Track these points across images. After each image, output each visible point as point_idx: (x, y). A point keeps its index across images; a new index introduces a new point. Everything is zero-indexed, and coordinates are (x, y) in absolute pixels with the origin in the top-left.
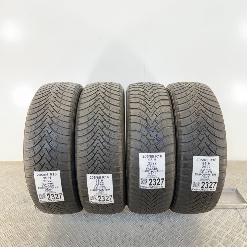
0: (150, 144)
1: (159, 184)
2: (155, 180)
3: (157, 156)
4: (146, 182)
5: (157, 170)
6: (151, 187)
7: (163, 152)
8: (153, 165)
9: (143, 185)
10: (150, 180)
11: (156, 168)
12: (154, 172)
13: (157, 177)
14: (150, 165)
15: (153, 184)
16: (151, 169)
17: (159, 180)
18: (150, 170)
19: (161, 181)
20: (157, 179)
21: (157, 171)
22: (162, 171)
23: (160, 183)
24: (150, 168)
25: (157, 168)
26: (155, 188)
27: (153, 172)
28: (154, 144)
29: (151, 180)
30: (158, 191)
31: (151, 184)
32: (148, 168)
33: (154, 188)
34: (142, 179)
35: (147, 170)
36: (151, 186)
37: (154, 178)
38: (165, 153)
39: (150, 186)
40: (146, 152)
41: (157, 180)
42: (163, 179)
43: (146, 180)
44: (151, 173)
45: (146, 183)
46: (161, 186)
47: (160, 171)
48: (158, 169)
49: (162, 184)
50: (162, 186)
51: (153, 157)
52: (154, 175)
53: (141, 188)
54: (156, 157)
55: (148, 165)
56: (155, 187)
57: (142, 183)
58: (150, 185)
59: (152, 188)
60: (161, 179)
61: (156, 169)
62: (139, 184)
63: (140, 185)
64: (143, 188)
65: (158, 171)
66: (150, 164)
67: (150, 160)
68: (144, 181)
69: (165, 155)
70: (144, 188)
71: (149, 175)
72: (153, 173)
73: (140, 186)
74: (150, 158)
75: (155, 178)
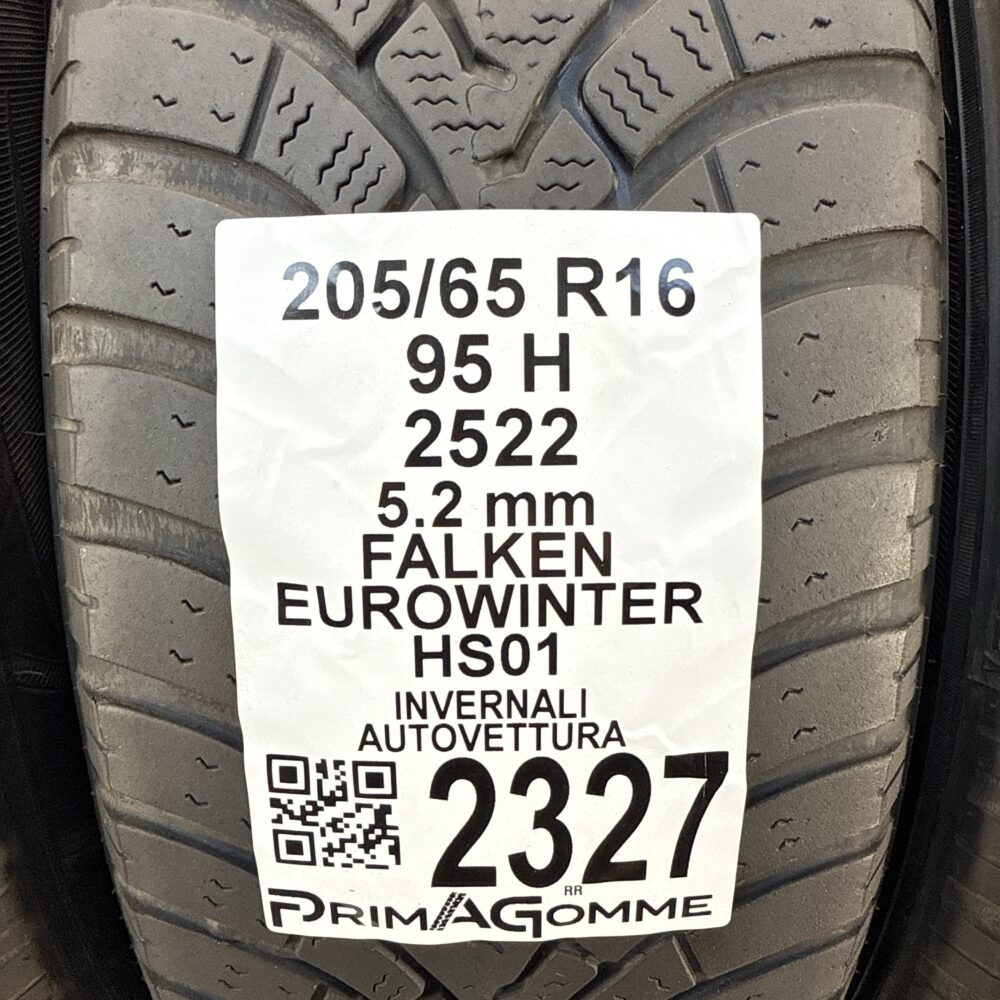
0: (437, 37)
1: (623, 855)
2: (540, 792)
3: (585, 290)
4: (367, 818)
5: (591, 573)
6: (475, 916)
7: (727, 206)
8: (513, 480)
9: (327, 882)
10: (440, 788)
11: (568, 546)
12: (535, 634)
13: (586, 734)
14: (434, 475)
15: (519, 863)
16: (470, 555)
17: (620, 788)
18: (449, 585)
19: (673, 797)
20: (579, 765)
21: (584, 602)
22: (683, 599)
23: (652, 843)
24: (434, 539)
25: (581, 541)
26: (549, 933)
27: (499, 620)
28: (527, 29)
29: (464, 793)
30: (606, 971)
31: (470, 860)
32: (403, 535)
33: (527, 937)
34: (288, 775)
35: (384, 573)
36: (483, 898)
37: (528, 752)
38: (768, 222)
39: (454, 900)
40: (357, 205)
41: (597, 786)
42: (709, 768)
43: (375, 780)
44: (457, 656)
45: (382, 851)
46: (658, 886)
47: (657, 611)
48: (604, 567)
49: (680, 868)
50: (680, 889)
51: (505, 297)
52: (536, 679)
53: (293, 924)
54: (575, 300)
55: (400, 473)
56: (544, 908)
57: (294, 848)
58: (449, 872)
59: (495, 934)
60: (677, 767)
61: (567, 563)
62: (250, 866)
63: (272, 874)
64: (323, 928)
65: (613, 601)
66: (442, 446)
67: (438, 364)
68: (327, 815)
69: (769, 263)
70: (346, 930)
71: (417, 687)
72: (497, 636)
73: (267, 900)
74: (449, 330)
75: (548, 751)
